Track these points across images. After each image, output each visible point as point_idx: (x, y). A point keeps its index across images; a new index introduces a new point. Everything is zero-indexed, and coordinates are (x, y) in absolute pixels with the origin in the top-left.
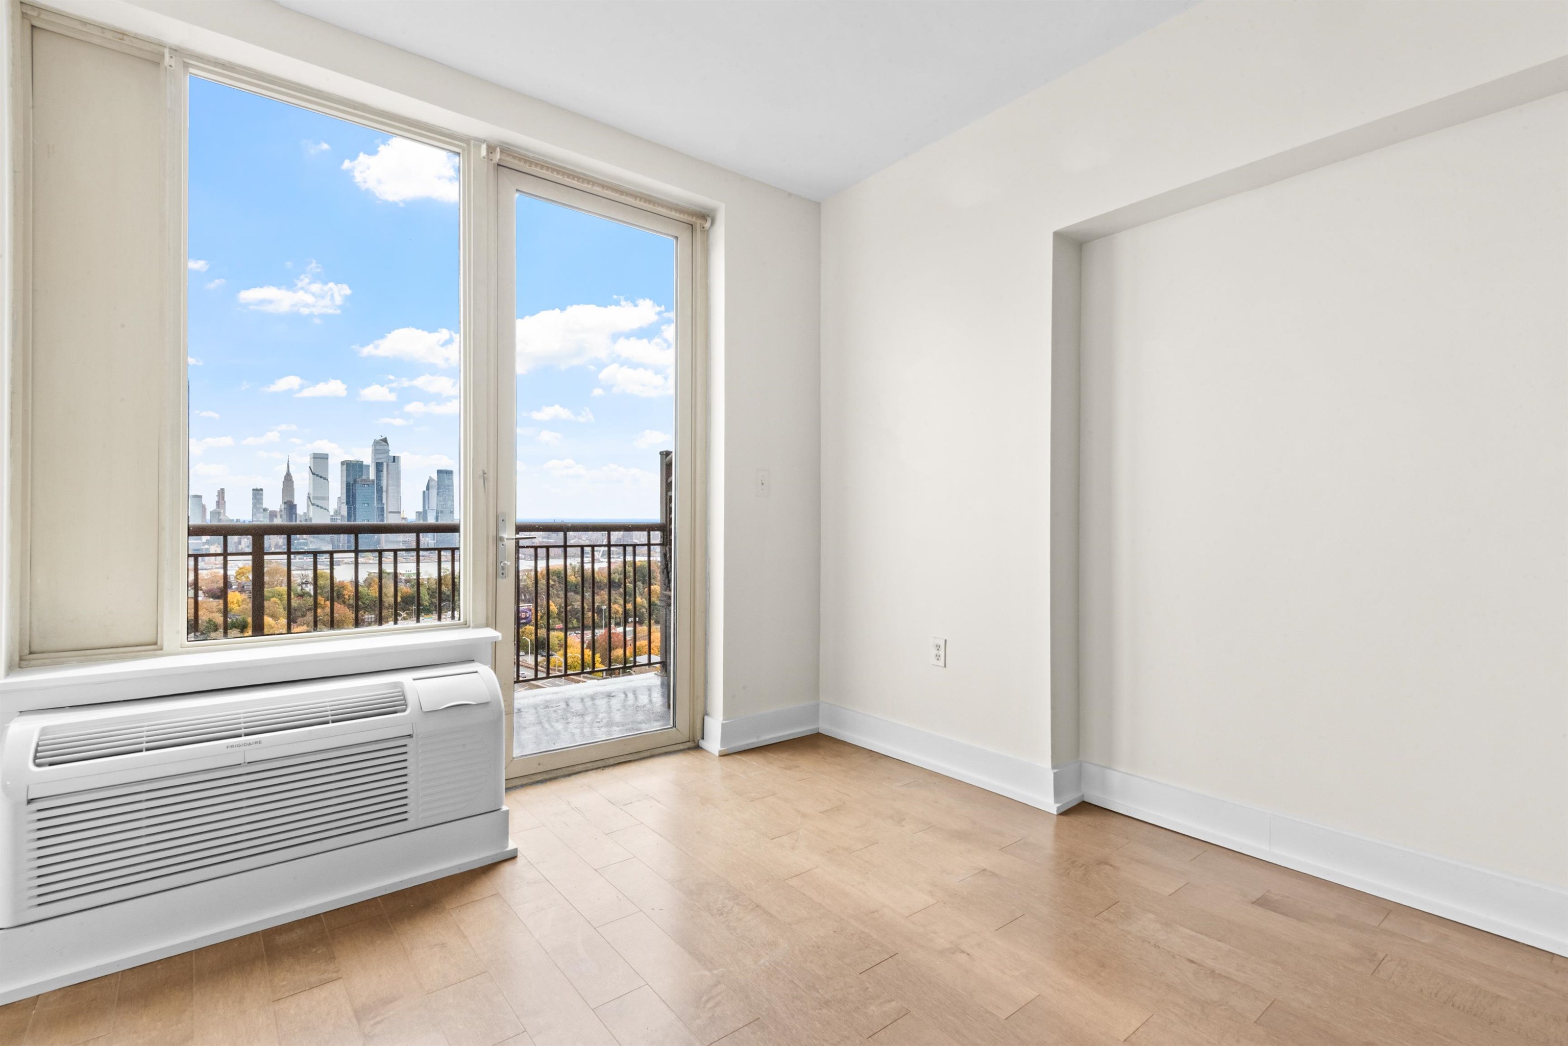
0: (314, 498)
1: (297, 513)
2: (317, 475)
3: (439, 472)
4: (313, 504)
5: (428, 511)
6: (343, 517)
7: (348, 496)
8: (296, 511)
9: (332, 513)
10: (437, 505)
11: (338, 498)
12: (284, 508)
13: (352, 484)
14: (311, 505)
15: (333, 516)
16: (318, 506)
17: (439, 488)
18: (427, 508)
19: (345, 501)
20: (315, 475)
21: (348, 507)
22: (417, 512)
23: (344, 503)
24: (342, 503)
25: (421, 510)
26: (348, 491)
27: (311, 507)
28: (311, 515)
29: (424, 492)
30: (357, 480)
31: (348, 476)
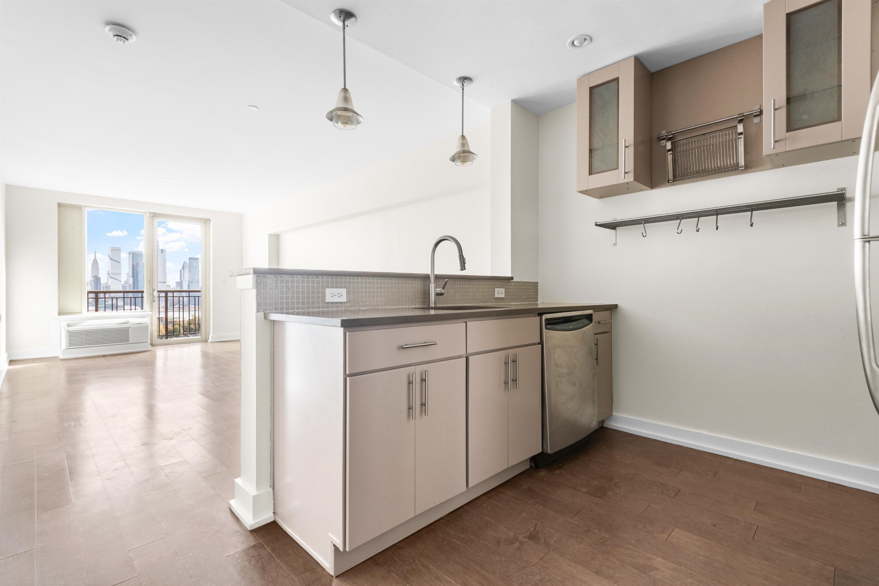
0: (112, 274)
1: (101, 282)
2: (114, 260)
3: (190, 259)
4: (111, 278)
5: (183, 281)
6: (130, 285)
7: (133, 273)
8: (100, 281)
9: (123, 282)
10: (189, 278)
11: (127, 273)
12: (93, 280)
13: (136, 266)
14: (110, 278)
15: (124, 284)
16: (114, 278)
17: (190, 268)
18: (182, 280)
19: (131, 276)
20: (112, 260)
21: (133, 279)
22: (176, 282)
23: (131, 277)
24: (129, 277)
25: (179, 281)
26: (133, 269)
27: (110, 279)
28: (110, 284)
29: (181, 270)
30: (139, 263)
31: (133, 261)
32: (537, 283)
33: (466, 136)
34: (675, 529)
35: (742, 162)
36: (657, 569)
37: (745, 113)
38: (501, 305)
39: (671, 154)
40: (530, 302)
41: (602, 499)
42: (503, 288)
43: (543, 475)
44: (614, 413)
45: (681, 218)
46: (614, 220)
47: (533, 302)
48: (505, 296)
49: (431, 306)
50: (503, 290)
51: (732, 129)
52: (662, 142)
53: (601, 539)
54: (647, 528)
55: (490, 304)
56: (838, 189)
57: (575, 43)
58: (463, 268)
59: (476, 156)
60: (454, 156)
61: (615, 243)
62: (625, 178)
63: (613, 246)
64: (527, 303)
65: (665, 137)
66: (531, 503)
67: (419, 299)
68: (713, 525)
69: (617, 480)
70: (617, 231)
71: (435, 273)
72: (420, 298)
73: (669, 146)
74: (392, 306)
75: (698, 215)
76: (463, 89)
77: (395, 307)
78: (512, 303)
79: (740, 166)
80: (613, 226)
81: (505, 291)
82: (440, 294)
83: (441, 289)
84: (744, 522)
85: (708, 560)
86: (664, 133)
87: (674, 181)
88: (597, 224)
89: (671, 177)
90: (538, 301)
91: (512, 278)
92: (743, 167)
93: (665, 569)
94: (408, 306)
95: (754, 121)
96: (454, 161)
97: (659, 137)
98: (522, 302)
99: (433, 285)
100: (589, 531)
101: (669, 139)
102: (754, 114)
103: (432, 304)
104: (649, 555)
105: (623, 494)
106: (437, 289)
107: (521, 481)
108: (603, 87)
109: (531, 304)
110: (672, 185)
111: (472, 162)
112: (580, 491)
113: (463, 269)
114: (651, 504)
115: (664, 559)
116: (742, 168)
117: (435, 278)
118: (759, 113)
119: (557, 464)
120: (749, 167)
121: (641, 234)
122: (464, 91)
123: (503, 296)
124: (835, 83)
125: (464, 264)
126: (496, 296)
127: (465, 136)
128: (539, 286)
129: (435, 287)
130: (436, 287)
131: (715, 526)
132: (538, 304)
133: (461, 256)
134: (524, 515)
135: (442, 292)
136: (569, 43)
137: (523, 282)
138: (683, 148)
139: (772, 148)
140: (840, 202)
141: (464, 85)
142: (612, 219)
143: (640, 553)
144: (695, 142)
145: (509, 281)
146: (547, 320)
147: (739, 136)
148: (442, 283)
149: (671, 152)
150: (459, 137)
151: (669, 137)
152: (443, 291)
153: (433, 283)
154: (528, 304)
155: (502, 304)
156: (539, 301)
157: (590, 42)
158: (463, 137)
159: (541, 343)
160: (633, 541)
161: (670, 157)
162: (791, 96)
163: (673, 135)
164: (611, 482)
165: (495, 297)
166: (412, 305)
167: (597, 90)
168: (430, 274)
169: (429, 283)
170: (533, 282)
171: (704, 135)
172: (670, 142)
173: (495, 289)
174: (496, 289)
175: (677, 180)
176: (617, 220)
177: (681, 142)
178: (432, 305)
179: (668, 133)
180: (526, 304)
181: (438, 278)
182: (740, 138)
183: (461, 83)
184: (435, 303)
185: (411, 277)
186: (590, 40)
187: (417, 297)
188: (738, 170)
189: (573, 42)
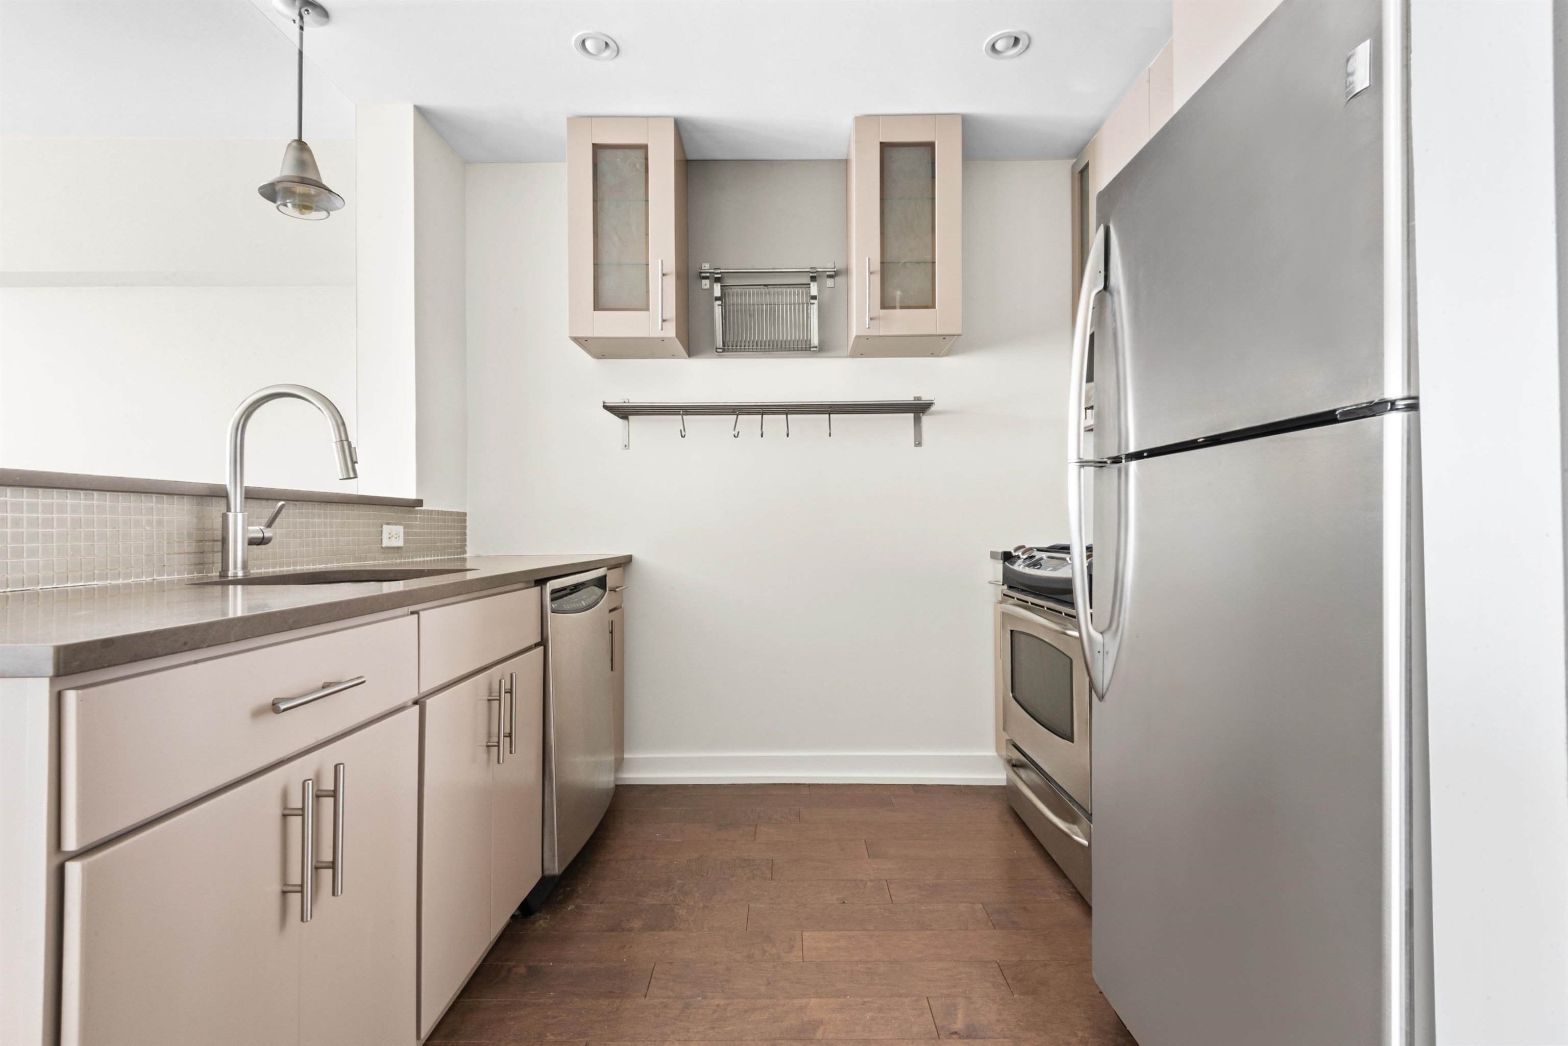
32: (465, 514)
33: (310, 145)
34: (804, 933)
35: (815, 341)
36: (822, 1023)
37: (818, 268)
38: (396, 564)
39: (720, 305)
40: (451, 555)
41: (675, 929)
42: (401, 525)
43: (544, 925)
44: (626, 756)
45: (737, 412)
46: (625, 402)
47: (457, 555)
48: (405, 541)
49: (230, 573)
50: (400, 529)
51: (802, 287)
52: (704, 282)
53: (715, 1012)
54: (768, 952)
55: (372, 562)
56: (914, 397)
57: (588, 44)
58: (351, 473)
59: (338, 202)
60: (272, 185)
61: (627, 444)
62: (663, 329)
63: (622, 449)
64: (446, 557)
65: (708, 275)
66: (551, 1001)
67: (183, 556)
68: (841, 903)
69: (680, 882)
70: (630, 424)
71: (246, 484)
72: (188, 553)
73: (717, 290)
74: (90, 581)
75: (763, 410)
76: (302, 28)
77: (101, 583)
78: (418, 559)
79: (812, 345)
80: (623, 412)
81: (405, 532)
82: (260, 541)
83: (262, 528)
84: (871, 880)
85: (869, 966)
86: (706, 266)
87: (724, 350)
88: (605, 404)
89: (720, 343)
90: (466, 554)
91: (419, 503)
92: (816, 347)
93: (830, 1015)
94: (148, 579)
95: (827, 283)
96: (274, 200)
97: (701, 273)
98: (438, 556)
99: (240, 516)
100: (687, 1006)
101: (718, 280)
102: (827, 273)
103: (235, 567)
104: (797, 1002)
105: (701, 905)
106: (250, 528)
107: (506, 960)
108: (620, 153)
109: (454, 558)
110: (720, 357)
111: (329, 213)
112: (630, 930)
113: (352, 476)
114: (750, 904)
115: (820, 997)
116: (815, 349)
117: (245, 498)
118: (833, 273)
119: (561, 891)
120: (823, 349)
121: (680, 431)
122: (304, 33)
123: (400, 543)
124: (929, 257)
125: (354, 463)
126: (386, 543)
127: (306, 144)
128: (467, 520)
129: (246, 522)
130: (248, 522)
131: (844, 903)
132: (466, 558)
133: (345, 443)
134: (551, 1037)
135: (266, 535)
136: (577, 38)
137: (438, 511)
138: (737, 301)
139: (867, 327)
140: (916, 415)
141: (304, 20)
142: (621, 399)
143: (784, 1005)
144: (753, 294)
145: (412, 509)
146: (553, 592)
147: (812, 301)
148: (268, 510)
149: (720, 302)
150: (290, 142)
151: (716, 276)
152: (267, 532)
153: (241, 512)
154: (448, 559)
155: (398, 561)
156: (468, 552)
157: (616, 54)
158: (301, 145)
159: (543, 642)
160: (763, 989)
161: (718, 311)
162: (885, 261)
163: (722, 274)
164: (672, 889)
165: (384, 545)
166: (159, 575)
167: (607, 154)
168: (228, 487)
169: (224, 510)
170: (458, 512)
171: (766, 287)
172: (719, 285)
173: (382, 528)
174: (385, 527)
175: (728, 351)
176: (630, 402)
177: (735, 290)
178: (236, 570)
179: (715, 269)
180: (445, 559)
181: (252, 496)
182: (812, 304)
183: (297, 12)
184: (245, 566)
185: (157, 493)
186: (615, 51)
187: (176, 551)
188: (810, 351)
189: (584, 42)
